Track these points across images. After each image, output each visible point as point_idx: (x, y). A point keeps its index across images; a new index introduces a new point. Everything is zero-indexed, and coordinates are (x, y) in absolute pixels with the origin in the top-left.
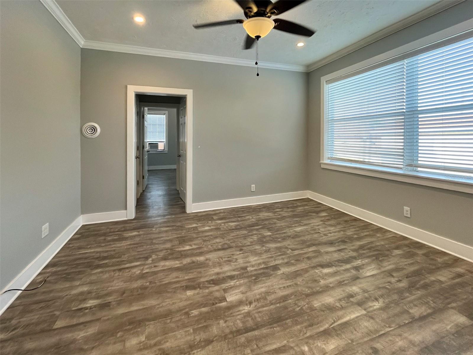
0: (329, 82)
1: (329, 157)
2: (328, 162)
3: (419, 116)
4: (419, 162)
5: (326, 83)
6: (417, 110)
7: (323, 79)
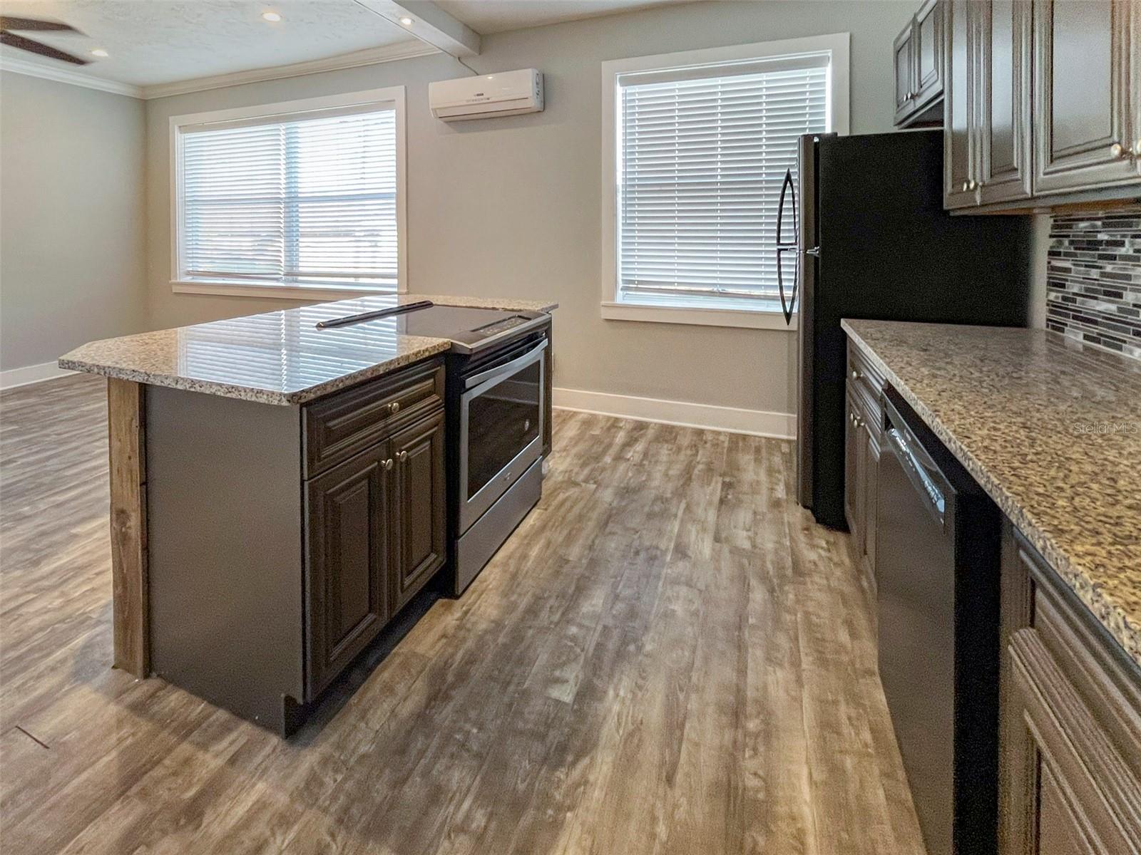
0: (185, 129)
1: (189, 271)
2: (188, 279)
3: (300, 205)
4: (301, 269)
5: (180, 130)
6: (297, 197)
7: (175, 121)
